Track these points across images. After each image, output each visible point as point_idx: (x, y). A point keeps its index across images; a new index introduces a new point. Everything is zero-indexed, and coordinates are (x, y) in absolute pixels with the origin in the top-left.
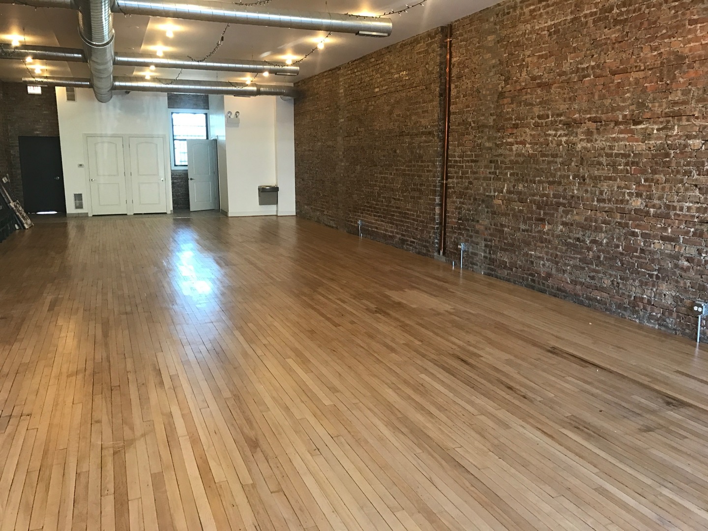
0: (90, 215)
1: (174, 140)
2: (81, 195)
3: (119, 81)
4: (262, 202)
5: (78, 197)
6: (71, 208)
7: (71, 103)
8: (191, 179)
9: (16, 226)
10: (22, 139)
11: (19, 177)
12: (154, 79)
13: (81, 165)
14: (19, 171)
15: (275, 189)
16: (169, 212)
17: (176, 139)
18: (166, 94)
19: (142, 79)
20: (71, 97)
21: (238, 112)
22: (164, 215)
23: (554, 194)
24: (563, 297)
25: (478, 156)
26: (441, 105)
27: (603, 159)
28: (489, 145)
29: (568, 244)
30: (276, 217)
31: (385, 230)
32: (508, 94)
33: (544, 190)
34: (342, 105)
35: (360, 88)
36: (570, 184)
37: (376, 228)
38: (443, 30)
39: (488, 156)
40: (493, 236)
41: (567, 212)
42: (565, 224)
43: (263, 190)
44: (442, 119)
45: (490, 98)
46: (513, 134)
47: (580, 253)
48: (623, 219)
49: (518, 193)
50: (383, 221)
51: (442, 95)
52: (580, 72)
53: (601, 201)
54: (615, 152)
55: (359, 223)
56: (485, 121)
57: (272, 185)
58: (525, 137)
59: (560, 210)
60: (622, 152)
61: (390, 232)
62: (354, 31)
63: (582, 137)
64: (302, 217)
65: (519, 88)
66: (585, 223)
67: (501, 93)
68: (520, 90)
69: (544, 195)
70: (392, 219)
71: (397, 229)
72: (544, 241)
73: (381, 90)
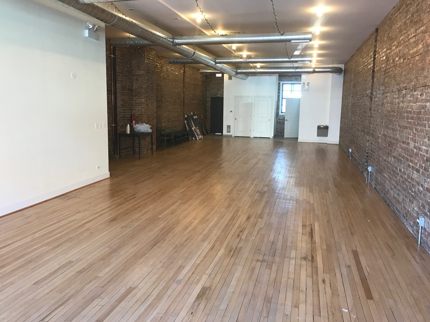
0: (233, 136)
1: (282, 98)
2: (230, 126)
3: (240, 70)
5: (229, 127)
6: (225, 132)
7: (230, 81)
8: (286, 120)
9: (193, 138)
10: (212, 99)
11: (209, 116)
12: (262, 67)
13: (231, 111)
14: (210, 114)
15: (327, 128)
16: (271, 137)
17: (284, 98)
18: (278, 75)
19: (255, 67)
20: (230, 78)
21: (309, 83)
22: (269, 139)
23: (393, 137)
24: (390, 206)
25: (378, 111)
26: (373, 78)
27: (405, 114)
28: (381, 103)
29: (394, 171)
30: (326, 145)
31: (356, 156)
32: (387, 71)
33: (391, 134)
34: (352, 78)
35: (357, 67)
36: (397, 131)
37: (354, 154)
38: (377, 30)
39: (380, 111)
40: (377, 162)
41: (395, 149)
42: (394, 157)
43: (319, 127)
44: (372, 86)
45: (383, 73)
46: (386, 97)
47: (396, 177)
48: (408, 156)
49: (385, 135)
50: (356, 150)
51: (373, 71)
52: (404, 57)
53: (403, 142)
54: (409, 110)
55: (350, 150)
56: (380, 88)
57: (325, 125)
58: (388, 99)
59: (394, 148)
60: (410, 110)
61: (357, 157)
62: (290, 41)
63: (401, 100)
64: (340, 145)
65: (390, 67)
66: (398, 157)
67: (386, 70)
68: (390, 68)
69: (390, 137)
70: (357, 149)
71: (358, 155)
72: (389, 168)
73: (361, 69)
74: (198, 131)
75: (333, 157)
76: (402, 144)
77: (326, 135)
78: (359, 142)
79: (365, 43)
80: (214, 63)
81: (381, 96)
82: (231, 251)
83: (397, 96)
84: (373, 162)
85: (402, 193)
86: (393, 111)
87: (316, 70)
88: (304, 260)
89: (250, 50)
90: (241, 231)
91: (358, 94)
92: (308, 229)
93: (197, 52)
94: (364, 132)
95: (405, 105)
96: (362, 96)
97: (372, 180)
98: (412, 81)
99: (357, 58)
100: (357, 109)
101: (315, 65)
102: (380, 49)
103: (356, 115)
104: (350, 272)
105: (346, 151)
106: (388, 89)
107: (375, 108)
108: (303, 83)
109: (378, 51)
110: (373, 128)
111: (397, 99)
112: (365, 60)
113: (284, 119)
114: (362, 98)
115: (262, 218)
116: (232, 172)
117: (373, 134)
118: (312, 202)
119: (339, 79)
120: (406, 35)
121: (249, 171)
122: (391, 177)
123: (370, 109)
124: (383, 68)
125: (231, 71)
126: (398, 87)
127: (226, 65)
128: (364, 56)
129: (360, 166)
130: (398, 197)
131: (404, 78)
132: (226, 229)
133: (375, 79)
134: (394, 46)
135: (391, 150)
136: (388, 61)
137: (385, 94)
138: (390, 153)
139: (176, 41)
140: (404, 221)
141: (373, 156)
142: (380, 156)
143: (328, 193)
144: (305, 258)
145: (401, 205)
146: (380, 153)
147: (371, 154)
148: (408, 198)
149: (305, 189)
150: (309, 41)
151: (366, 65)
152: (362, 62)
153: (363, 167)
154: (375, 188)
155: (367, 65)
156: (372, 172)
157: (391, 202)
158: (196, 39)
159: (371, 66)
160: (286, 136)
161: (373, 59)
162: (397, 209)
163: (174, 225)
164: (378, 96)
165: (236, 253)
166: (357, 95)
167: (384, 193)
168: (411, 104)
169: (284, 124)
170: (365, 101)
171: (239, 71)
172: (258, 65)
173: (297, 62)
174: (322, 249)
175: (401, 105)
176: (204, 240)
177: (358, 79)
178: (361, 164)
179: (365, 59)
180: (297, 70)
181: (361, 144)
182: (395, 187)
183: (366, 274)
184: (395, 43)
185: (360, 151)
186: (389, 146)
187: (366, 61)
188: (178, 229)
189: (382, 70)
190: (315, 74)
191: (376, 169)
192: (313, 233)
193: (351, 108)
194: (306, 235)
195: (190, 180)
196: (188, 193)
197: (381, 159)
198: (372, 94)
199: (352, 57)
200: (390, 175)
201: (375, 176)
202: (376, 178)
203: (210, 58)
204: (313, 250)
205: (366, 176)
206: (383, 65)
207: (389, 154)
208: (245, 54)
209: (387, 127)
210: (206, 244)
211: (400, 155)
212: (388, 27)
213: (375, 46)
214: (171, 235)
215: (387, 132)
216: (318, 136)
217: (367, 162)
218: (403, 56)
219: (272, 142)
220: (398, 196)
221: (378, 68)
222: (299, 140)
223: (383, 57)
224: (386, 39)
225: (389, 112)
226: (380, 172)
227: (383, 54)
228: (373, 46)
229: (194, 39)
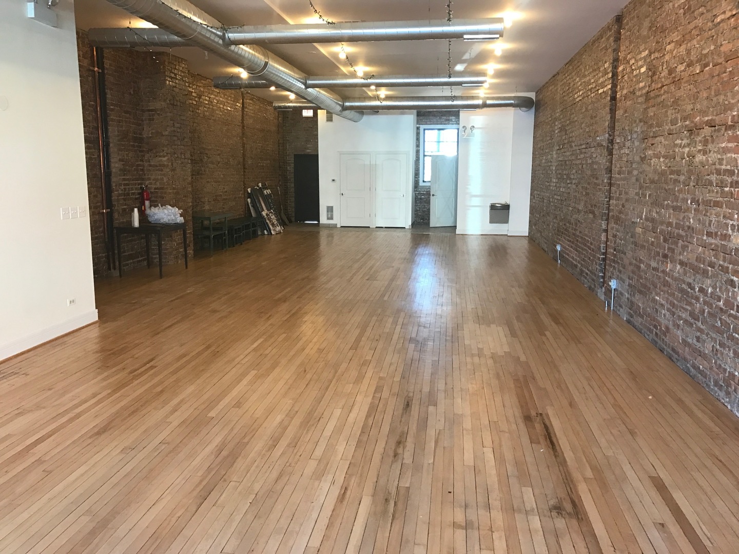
0: (339, 226)
1: (424, 156)
2: (332, 207)
3: (349, 102)
4: (492, 221)
5: (330, 209)
6: (323, 219)
7: (330, 123)
8: (433, 195)
9: (265, 231)
10: (297, 157)
11: (292, 190)
12: (388, 98)
13: (333, 180)
14: (293, 185)
15: (506, 207)
16: (407, 227)
17: (426, 156)
18: (415, 111)
19: (378, 97)
20: (329, 119)
21: (473, 127)
22: (403, 230)
23: (676, 223)
24: (675, 360)
25: (630, 173)
26: (613, 111)
27: (713, 178)
28: (637, 158)
29: (682, 291)
30: (506, 237)
31: (573, 258)
32: (652, 94)
33: (669, 217)
34: (558, 115)
35: (568, 94)
36: (688, 210)
37: (568, 255)
38: (619, 19)
39: (635, 172)
40: (633, 272)
41: (684, 248)
42: (682, 263)
43: (493, 207)
44: (612, 127)
45: (641, 100)
46: (652, 145)
47: (690, 304)
48: (724, 261)
49: (653, 220)
50: (572, 247)
51: (614, 98)
52: (703, 60)
53: (709, 234)
54: (723, 167)
55: (559, 248)
56: (636, 129)
57: (503, 202)
58: (660, 149)
59: (680, 245)
60: (728, 167)
61: (576, 260)
62: (459, 36)
63: (700, 148)
64: (531, 238)
65: (660, 85)
66: (696, 264)
67: (648, 92)
68: (661, 88)
69: (670, 224)
70: (577, 245)
71: (579, 257)
72: (666, 284)
73: (578, 96)
74: (273, 217)
75: (519, 259)
76: (705, 238)
77: (506, 221)
78: (580, 232)
79: (588, 47)
80: (303, 87)
81: (637, 143)
82: (387, 500)
83: (685, 142)
84: (620, 272)
85: (712, 338)
86: (678, 173)
87: (489, 102)
88: (558, 513)
89: (369, 61)
90: (399, 443)
91: (573, 144)
92: (538, 427)
93: (271, 63)
94: (593, 213)
95: (713, 157)
96: (584, 146)
97: (621, 306)
98: (731, 109)
99: (568, 77)
100: (574, 171)
101: (486, 94)
102: (629, 53)
103: (571, 183)
104: (670, 540)
105: (546, 249)
106: (657, 129)
107: (621, 168)
108: (464, 127)
109: (625, 58)
110: (616, 205)
111: (684, 146)
112: (590, 80)
113: (428, 194)
114: (583, 151)
115: (435, 405)
116: (350, 298)
117: (617, 220)
118: (523, 358)
119: (527, 118)
120: (709, 15)
121: (383, 295)
122: (675, 302)
123: (609, 170)
124: (640, 89)
125: (335, 104)
126: (687, 123)
127: (325, 91)
128: (586, 73)
129: (586, 278)
130: (699, 345)
131: (705, 103)
132: (365, 438)
133: (619, 113)
134: (669, 43)
135: (672, 251)
136: (654, 74)
137: (650, 139)
138: (670, 254)
139: (231, 35)
140: (722, 394)
141: (622, 259)
142: (641, 261)
143: (545, 335)
144: (558, 509)
145: (709, 362)
146: (642, 254)
147: (615, 256)
148: (729, 347)
149: (500, 329)
150: (498, 36)
151: (592, 88)
152: (581, 84)
153: (593, 280)
154: (628, 321)
155: (595, 87)
156: (620, 289)
157: (677, 353)
158: (271, 31)
159: (605, 89)
160: (433, 223)
161: (610, 75)
162: (701, 372)
163: (245, 437)
164: (628, 144)
165: (400, 506)
166: (571, 147)
167: (656, 333)
168: (729, 155)
169: (428, 202)
170: (594, 156)
171: (347, 104)
172: (383, 92)
173: (460, 84)
174: (585, 479)
175: (700, 158)
176: (319, 475)
177: (572, 116)
178: (587, 274)
179: (588, 78)
180: (455, 103)
181: (587, 236)
182: (691, 325)
183: (707, 543)
184: (676, 36)
185: (583, 249)
186: (665, 240)
187: (592, 81)
188: (257, 446)
189: (638, 93)
190: (485, 109)
191: (629, 285)
192: (552, 435)
193: (556, 170)
194: (539, 443)
195: (268, 318)
196: (267, 352)
197: (642, 265)
198: (611, 142)
199: (554, 77)
200: (671, 298)
201: (628, 299)
202: (632, 303)
203: (297, 76)
204: (568, 482)
205: (603, 298)
206: (641, 85)
207: (665, 256)
208: (361, 69)
209: (656, 203)
210: (325, 485)
211: (698, 259)
212: (651, 9)
213: (617, 50)
214: (240, 464)
215: (657, 213)
216: (491, 222)
217: (604, 271)
218: (699, 61)
219: (409, 235)
220: (698, 341)
221: (625, 92)
222: (458, 232)
223: (642, 66)
224: (645, 32)
225: (663, 173)
226: (640, 292)
227: (640, 63)
228: (610, 50)
229: (268, 32)
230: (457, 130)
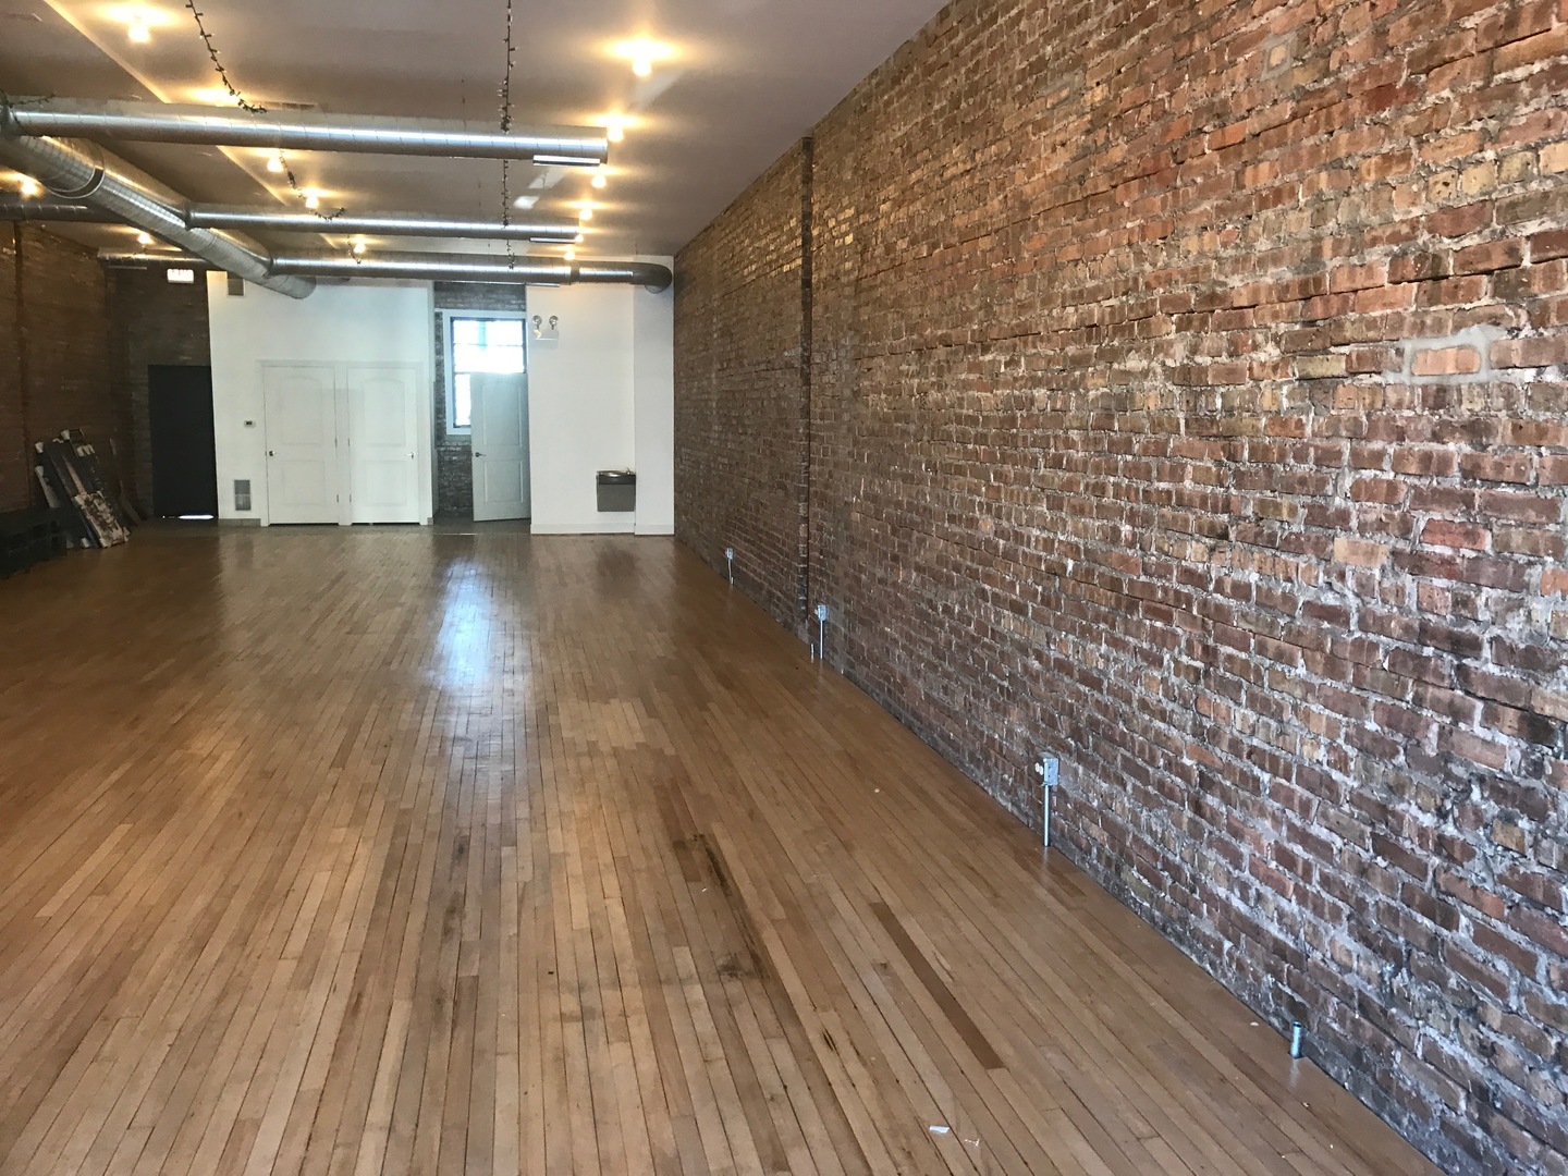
0: (264, 523)
1: (454, 373)
2: (248, 481)
3: (285, 258)
4: (604, 505)
5: (242, 487)
6: (227, 509)
7: (236, 299)
8: (478, 455)
9: (84, 540)
10: (156, 371)
11: (147, 445)
13: (249, 423)
14: (147, 434)
15: (629, 480)
16: (424, 522)
17: (458, 373)
18: (430, 283)
20: (235, 289)
21: (555, 318)
22: (414, 528)
23: (908, 503)
24: (916, 730)
25: (838, 417)
26: (807, 306)
27: (953, 428)
28: (847, 393)
29: (922, 614)
30: (631, 538)
31: (754, 571)
32: (864, 283)
33: (898, 493)
34: (716, 304)
35: (732, 267)
36: (922, 481)
37: (746, 566)
38: (808, 145)
39: (846, 417)
40: (850, 588)
41: (921, 541)
42: (919, 569)
43: (603, 479)
44: (807, 334)
45: (848, 291)
46: (869, 370)
47: (933, 634)
48: (972, 561)
49: (874, 499)
50: (752, 552)
51: (807, 283)
52: (931, 236)
53: (952, 519)
54: (965, 411)
55: (729, 554)
56: (843, 342)
57: (623, 470)
58: (880, 377)
59: (914, 538)
60: (971, 412)
61: (760, 575)
63: (933, 379)
64: (680, 538)
65: (874, 270)
66: (937, 568)
67: (858, 280)
68: (876, 275)
69: (899, 505)
70: (760, 548)
71: (764, 569)
72: (899, 605)
73: (750, 274)
74: (102, 507)
75: (658, 580)
76: (946, 525)
77: (629, 505)
78: (765, 524)
79: (762, 184)
80: (183, 225)
81: (846, 367)
82: (439, 1002)
83: (913, 368)
84: (831, 590)
85: (962, 685)
86: (907, 419)
87: (584, 271)
88: (731, 975)
89: (330, 179)
90: (451, 911)
91: (745, 362)
92: (698, 856)
93: (108, 172)
94: (783, 487)
95: (952, 395)
96: (763, 367)
97: (835, 650)
98: (970, 320)
99: (730, 236)
100: (749, 412)
101: (577, 254)
102: (827, 208)
103: (746, 433)
104: (896, 984)
105: (708, 558)
106: (874, 343)
107: (824, 408)
108: (536, 317)
109: (821, 216)
110: (820, 474)
111: (912, 376)
112: (767, 245)
113: (467, 451)
114: (763, 374)
115: (515, 844)
116: (315, 671)
117: (823, 500)
118: (670, 751)
119: (660, 307)
120: (937, 165)
121: (387, 663)
122: (913, 633)
123: (806, 412)
124: (848, 273)
125: (253, 262)
126: (915, 337)
127: (229, 233)
128: (761, 232)
129: (777, 606)
130: (947, 699)
131: (937, 306)
132: (385, 912)
133: (817, 311)
134: (884, 202)
135: (903, 547)
136: (865, 249)
137: (865, 360)
138: (901, 555)
139: (21, 115)
140: (979, 773)
141: (833, 568)
142: (861, 570)
143: (708, 710)
144: (731, 970)
145: (962, 725)
146: (862, 557)
147: (821, 563)
148: (985, 696)
149: (626, 705)
150: (597, 161)
151: (771, 261)
152: (753, 252)
153: (789, 608)
154: (848, 676)
155: (777, 260)
156: (832, 621)
157: (919, 718)
158: (121, 114)
159: (793, 265)
160: (480, 513)
161: (800, 242)
162: (951, 743)
163: (131, 942)
164: (833, 366)
165: (464, 1006)
166: (742, 365)
167: (889, 690)
168: (971, 393)
169: (468, 470)
170: (781, 385)
171: (280, 261)
172: (361, 243)
173: (526, 236)
174: (774, 922)
175: (934, 395)
176: (304, 982)
177: (742, 309)
178: (779, 599)
179: (764, 242)
180: (517, 269)
181: (775, 529)
182: (934, 668)
183: (945, 978)
184: (891, 191)
185: (770, 554)
186: (894, 532)
187: (772, 248)
188: (165, 952)
189: (844, 280)
190: (577, 286)
191: (847, 613)
192: (721, 866)
193: (718, 408)
194: (698, 880)
195: (133, 725)
196: (144, 788)
197: (863, 577)
198: (807, 360)
199: (705, 230)
200: (906, 628)
201: (845, 636)
202: (851, 641)
203: (167, 201)
204: (746, 929)
205: (805, 638)
206: (848, 265)
207: (895, 558)
208: (314, 194)
209: (879, 470)
210: (318, 994)
211: (942, 560)
212: (855, 138)
213: (806, 199)
214: (132, 987)
215: (881, 486)
216: (601, 509)
217: (806, 591)
218: (926, 236)
219: (428, 538)
220: (946, 693)
221: (824, 274)
222: (537, 527)
223: (847, 234)
224: (848, 176)
225: (885, 420)
226: (862, 622)
227: (844, 227)
228: (797, 197)
229: (109, 114)
230: (520, 323)
